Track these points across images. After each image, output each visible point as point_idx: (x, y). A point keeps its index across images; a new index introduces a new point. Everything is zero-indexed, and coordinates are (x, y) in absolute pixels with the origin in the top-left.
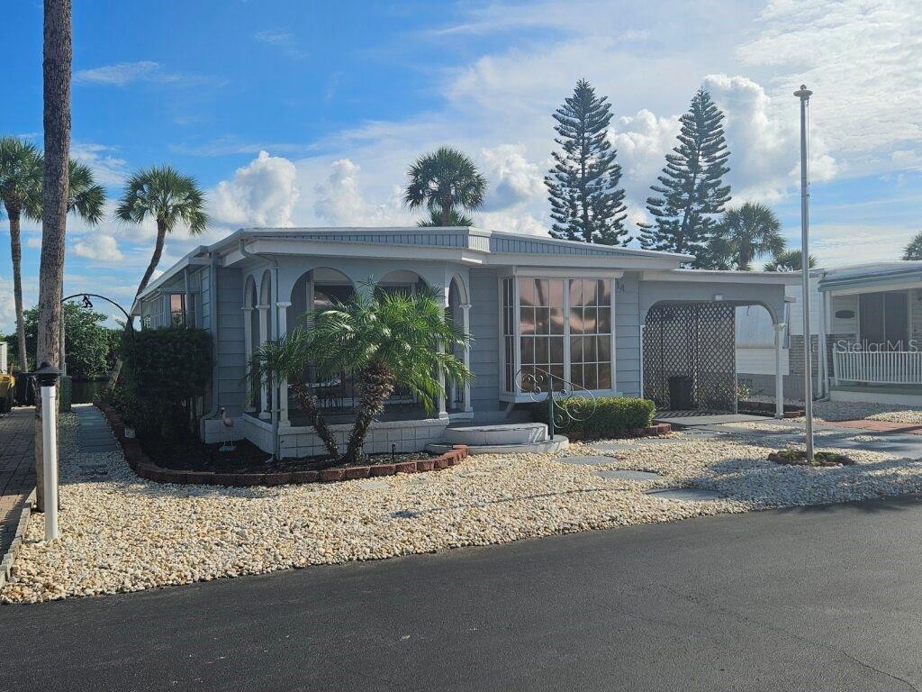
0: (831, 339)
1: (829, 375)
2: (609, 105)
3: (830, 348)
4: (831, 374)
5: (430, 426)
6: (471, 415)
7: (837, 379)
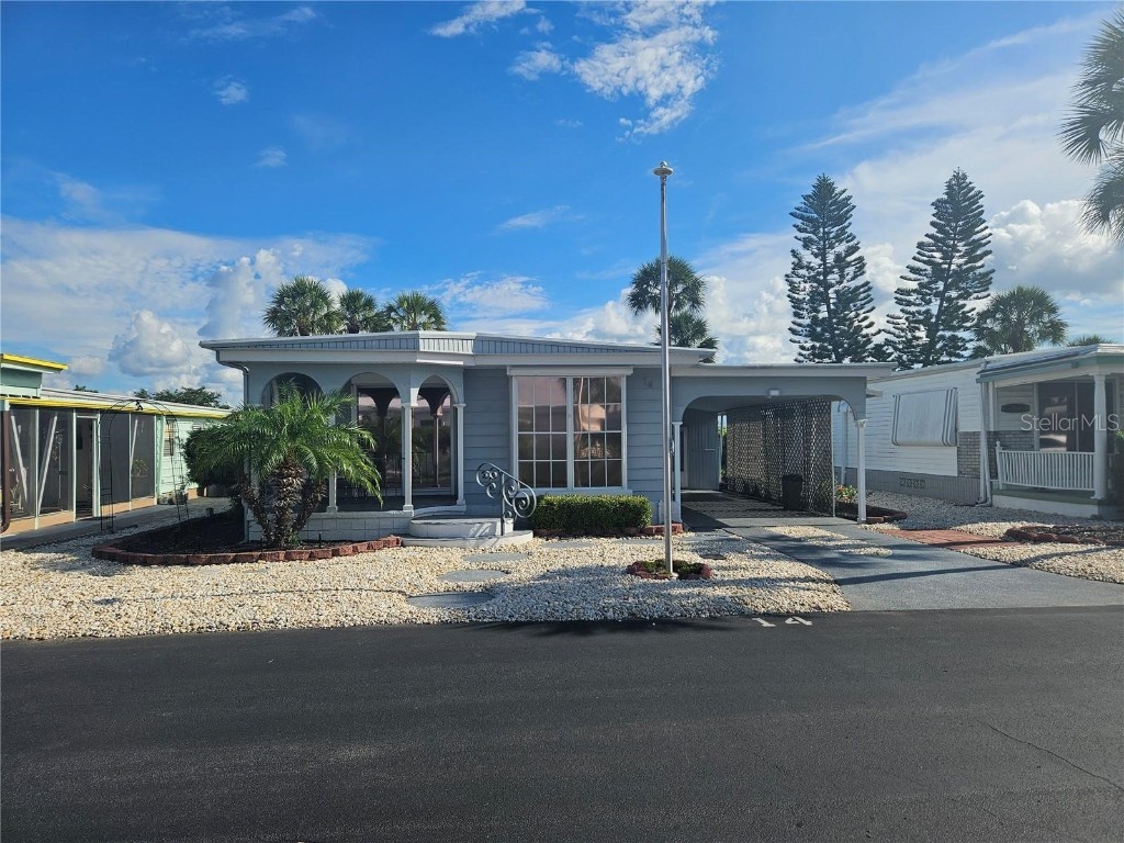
0: (993, 437)
1: (991, 477)
2: (850, 198)
3: (991, 447)
4: (994, 474)
5: (393, 517)
6: (464, 508)
7: (1001, 482)
